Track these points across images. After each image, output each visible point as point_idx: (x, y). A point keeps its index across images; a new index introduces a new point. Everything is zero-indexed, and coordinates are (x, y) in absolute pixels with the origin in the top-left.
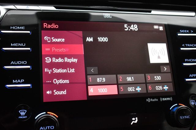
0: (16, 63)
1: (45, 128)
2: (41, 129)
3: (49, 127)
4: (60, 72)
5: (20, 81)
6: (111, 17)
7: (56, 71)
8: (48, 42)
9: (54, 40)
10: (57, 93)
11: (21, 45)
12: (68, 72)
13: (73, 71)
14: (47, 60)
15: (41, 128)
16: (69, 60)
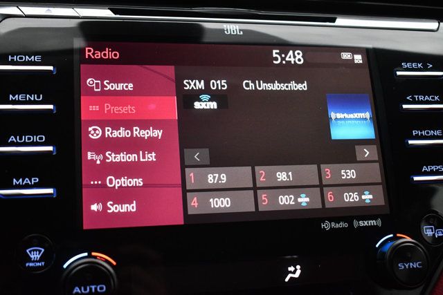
0: (21, 139)
1: (85, 289)
2: (75, 291)
3: (93, 287)
4: (122, 160)
5: (29, 182)
6: (242, 33)
7: (113, 157)
8: (95, 90)
9: (109, 87)
10: (114, 208)
11: (32, 99)
12: (142, 160)
13: (151, 157)
14: (93, 132)
15: (77, 290)
16: (143, 132)
